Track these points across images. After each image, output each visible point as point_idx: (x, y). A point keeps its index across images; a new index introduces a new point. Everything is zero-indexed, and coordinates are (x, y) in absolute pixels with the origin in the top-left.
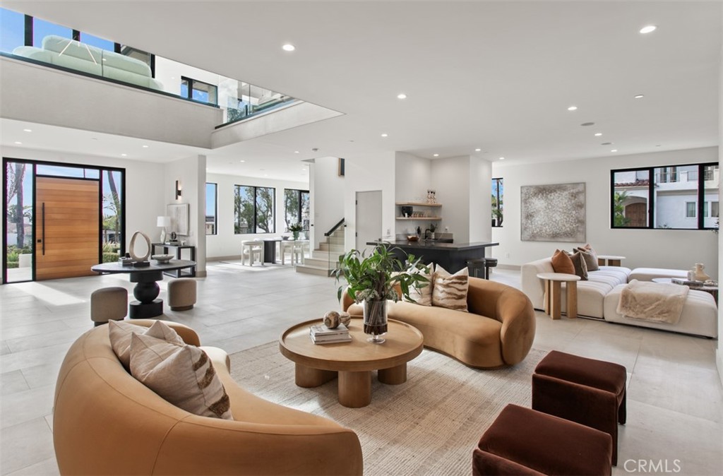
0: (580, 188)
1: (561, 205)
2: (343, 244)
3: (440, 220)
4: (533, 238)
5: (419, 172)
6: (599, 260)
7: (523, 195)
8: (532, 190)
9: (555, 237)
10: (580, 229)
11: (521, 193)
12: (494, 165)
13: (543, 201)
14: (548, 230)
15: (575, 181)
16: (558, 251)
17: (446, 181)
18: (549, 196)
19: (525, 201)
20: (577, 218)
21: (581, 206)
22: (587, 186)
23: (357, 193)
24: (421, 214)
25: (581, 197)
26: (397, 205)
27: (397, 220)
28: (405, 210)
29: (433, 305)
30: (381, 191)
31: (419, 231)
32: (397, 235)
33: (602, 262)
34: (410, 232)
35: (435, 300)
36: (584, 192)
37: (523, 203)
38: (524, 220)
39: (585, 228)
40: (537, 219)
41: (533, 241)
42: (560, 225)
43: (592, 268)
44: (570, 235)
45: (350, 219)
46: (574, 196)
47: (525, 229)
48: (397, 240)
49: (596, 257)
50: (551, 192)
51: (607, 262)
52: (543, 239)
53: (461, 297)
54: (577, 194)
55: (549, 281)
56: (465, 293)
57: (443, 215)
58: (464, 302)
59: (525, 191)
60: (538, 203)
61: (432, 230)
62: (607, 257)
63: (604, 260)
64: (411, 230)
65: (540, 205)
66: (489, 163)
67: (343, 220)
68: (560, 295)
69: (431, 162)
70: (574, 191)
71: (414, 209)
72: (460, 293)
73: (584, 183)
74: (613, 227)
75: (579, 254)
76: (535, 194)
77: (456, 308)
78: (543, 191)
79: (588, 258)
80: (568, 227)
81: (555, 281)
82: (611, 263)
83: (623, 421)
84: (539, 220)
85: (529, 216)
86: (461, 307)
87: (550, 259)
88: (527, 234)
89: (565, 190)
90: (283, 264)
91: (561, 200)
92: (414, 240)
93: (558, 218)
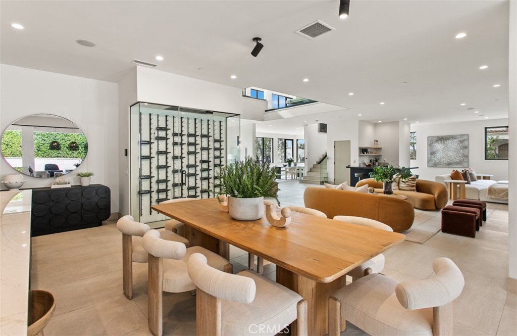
0: (466, 137)
1: (453, 147)
2: (326, 168)
3: (381, 156)
4: (435, 165)
5: (369, 130)
6: (477, 176)
7: (429, 142)
8: (435, 139)
9: (449, 164)
10: (465, 160)
11: (428, 140)
12: (411, 125)
13: (441, 145)
14: (445, 161)
15: (461, 134)
16: (454, 170)
17: (384, 135)
18: (445, 142)
19: (430, 144)
20: (463, 154)
21: (466, 147)
22: (469, 136)
23: (335, 142)
24: (371, 153)
25: (466, 143)
26: (359, 148)
27: (359, 156)
28: (363, 151)
29: (400, 189)
30: (350, 141)
31: (371, 161)
32: (359, 163)
33: (479, 178)
34: (365, 162)
35: (400, 188)
36: (468, 139)
37: (429, 146)
38: (429, 156)
39: (468, 160)
40: (438, 155)
41: (435, 167)
42: (453, 158)
43: (473, 180)
44: (459, 163)
45: (331, 155)
46: (461, 142)
47: (430, 160)
48: (359, 166)
49: (475, 175)
50: (447, 140)
51: (482, 178)
52: (441, 166)
53: (413, 186)
54: (464, 142)
55: (451, 183)
56: (415, 185)
57: (382, 153)
58: (414, 188)
59: (430, 139)
60: (439, 146)
61: (376, 161)
62: (482, 175)
63: (480, 177)
64: (367, 161)
65: (439, 147)
66: (409, 124)
67: (326, 156)
68: (456, 190)
69: (376, 125)
70: (462, 139)
71: (369, 150)
72: (413, 185)
73: (468, 135)
74: (486, 159)
75: (466, 172)
76: (437, 141)
77: (411, 190)
78: (442, 139)
79: (471, 174)
80: (457, 159)
81: (454, 183)
82: (484, 178)
83: (485, 220)
84: (439, 155)
85: (433, 153)
86: (414, 190)
87: (450, 175)
88: (431, 163)
89: (456, 138)
90: (286, 179)
91: (453, 145)
92: (369, 166)
93: (451, 154)
